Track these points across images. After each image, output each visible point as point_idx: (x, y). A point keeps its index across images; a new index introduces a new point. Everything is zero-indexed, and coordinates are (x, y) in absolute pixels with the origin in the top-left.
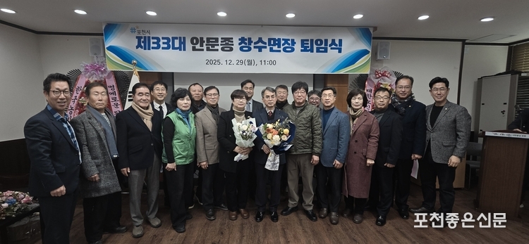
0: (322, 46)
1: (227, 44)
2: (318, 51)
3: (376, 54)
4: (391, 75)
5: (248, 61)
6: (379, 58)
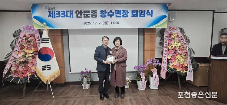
0: (142, 14)
1: (94, 14)
2: (140, 16)
3: (169, 18)
4: (177, 29)
5: (105, 22)
6: (171, 20)
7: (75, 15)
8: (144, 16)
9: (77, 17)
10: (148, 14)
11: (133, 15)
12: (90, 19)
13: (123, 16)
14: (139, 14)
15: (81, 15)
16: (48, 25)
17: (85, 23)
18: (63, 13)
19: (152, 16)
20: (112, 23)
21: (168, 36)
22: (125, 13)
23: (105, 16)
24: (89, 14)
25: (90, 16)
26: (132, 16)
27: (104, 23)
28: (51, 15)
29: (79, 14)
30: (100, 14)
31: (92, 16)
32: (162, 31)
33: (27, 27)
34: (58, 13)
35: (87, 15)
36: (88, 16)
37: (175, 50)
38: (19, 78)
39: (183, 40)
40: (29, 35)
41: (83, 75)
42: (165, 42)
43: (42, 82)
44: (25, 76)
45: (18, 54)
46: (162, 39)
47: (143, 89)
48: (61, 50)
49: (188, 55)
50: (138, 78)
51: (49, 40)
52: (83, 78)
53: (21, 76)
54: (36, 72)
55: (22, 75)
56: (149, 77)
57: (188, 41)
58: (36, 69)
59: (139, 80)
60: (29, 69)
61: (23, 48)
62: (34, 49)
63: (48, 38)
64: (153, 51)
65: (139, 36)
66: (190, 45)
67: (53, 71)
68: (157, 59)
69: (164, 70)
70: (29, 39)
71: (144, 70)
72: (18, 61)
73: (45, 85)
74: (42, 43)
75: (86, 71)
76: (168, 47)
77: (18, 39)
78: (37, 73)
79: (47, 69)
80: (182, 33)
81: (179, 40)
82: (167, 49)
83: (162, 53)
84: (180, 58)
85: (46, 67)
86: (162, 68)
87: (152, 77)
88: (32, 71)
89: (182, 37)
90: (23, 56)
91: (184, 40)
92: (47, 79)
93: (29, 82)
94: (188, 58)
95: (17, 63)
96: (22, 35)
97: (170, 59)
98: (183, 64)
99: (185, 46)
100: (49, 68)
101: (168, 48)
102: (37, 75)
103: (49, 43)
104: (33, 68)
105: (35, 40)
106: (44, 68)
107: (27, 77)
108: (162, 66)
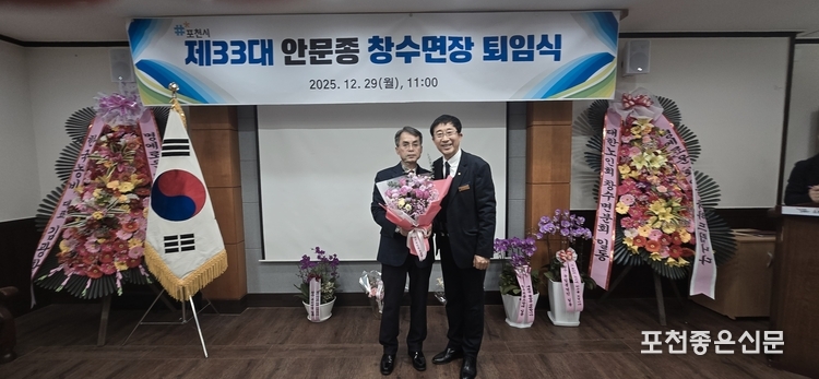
0: (523, 50)
1: (347, 50)
2: (516, 58)
3: (621, 65)
4: (652, 103)
5: (387, 80)
6: (629, 71)
7: (279, 55)
8: (531, 58)
9: (288, 61)
10: (545, 49)
11: (490, 55)
12: (334, 70)
13: (453, 58)
14: (510, 50)
15: (302, 55)
16: (185, 90)
17: (316, 85)
18: (238, 48)
19: (557, 58)
20: (414, 83)
21: (619, 129)
22: (461, 47)
23: (389, 59)
24: (331, 52)
25: (333, 57)
26: (485, 58)
27: (383, 85)
28: (197, 56)
29: (293, 51)
30: (370, 49)
31: (340, 60)
32: (598, 113)
33: (114, 100)
34: (220, 48)
35: (322, 55)
36: (328, 57)
37: (646, 182)
38: (87, 278)
39: (674, 146)
40: (121, 127)
41: (310, 269)
42: (606, 151)
43: (166, 293)
44: (108, 271)
45: (82, 195)
46: (597, 141)
47: (526, 323)
48: (230, 182)
49: (695, 201)
50: (508, 285)
51: (190, 144)
52: (309, 279)
53: (92, 270)
54: (143, 257)
55: (95, 268)
56: (546, 279)
57: (693, 148)
58: (143, 246)
59: (511, 293)
60: (121, 246)
61: (101, 175)
62: (139, 179)
63: (187, 137)
64: (561, 185)
65: (512, 132)
66: (703, 164)
67: (204, 255)
68: (578, 213)
69: (603, 256)
70: (122, 142)
71: (530, 255)
72: (82, 219)
73: (177, 304)
74: (164, 155)
75: (319, 257)
76: (618, 171)
77: (82, 141)
78: (147, 260)
79: (183, 249)
80: (670, 120)
81: (659, 147)
82: (614, 179)
83: (597, 192)
84: (663, 211)
85: (179, 240)
86: (597, 247)
87: (560, 281)
88: (131, 255)
89: (673, 132)
90: (99, 201)
91: (680, 143)
92: (181, 282)
93: (120, 293)
94: (696, 213)
95: (79, 225)
96: (96, 129)
97: (627, 215)
98: (676, 234)
99: (680, 166)
100: (188, 242)
101: (620, 175)
102: (147, 270)
103: (188, 154)
104: (134, 245)
105: (142, 146)
106: (171, 244)
107: (115, 274)
108: (595, 242)
